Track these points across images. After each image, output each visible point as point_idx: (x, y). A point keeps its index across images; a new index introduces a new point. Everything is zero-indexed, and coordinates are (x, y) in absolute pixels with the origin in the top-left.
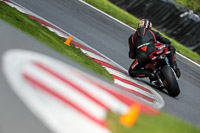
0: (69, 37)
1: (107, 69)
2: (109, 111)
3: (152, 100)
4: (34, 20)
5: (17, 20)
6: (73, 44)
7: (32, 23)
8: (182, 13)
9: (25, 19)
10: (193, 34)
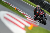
0: (15, 8)
2: (25, 26)
3: (36, 23)
7: (6, 4)
8: (44, 1)
10: (46, 7)
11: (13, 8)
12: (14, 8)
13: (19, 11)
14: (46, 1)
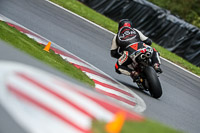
1: (88, 74)
3: (134, 104)
4: (13, 27)
9: (4, 27)
10: (171, 35)
12: (44, 46)
13: (64, 57)
14: (169, 12)
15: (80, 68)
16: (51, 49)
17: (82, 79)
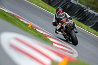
4: (13, 15)
5: (5, 16)
6: (32, 27)
7: (12, 17)
10: (91, 20)
11: (26, 24)
13: (38, 30)
15: (46, 36)
16: (32, 26)
17: (47, 41)
